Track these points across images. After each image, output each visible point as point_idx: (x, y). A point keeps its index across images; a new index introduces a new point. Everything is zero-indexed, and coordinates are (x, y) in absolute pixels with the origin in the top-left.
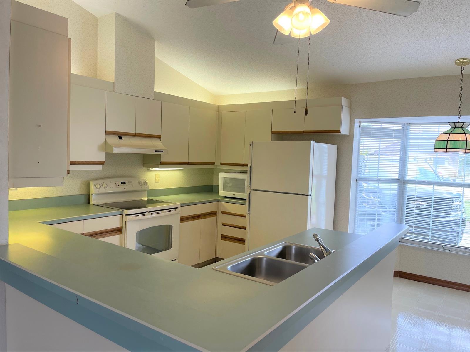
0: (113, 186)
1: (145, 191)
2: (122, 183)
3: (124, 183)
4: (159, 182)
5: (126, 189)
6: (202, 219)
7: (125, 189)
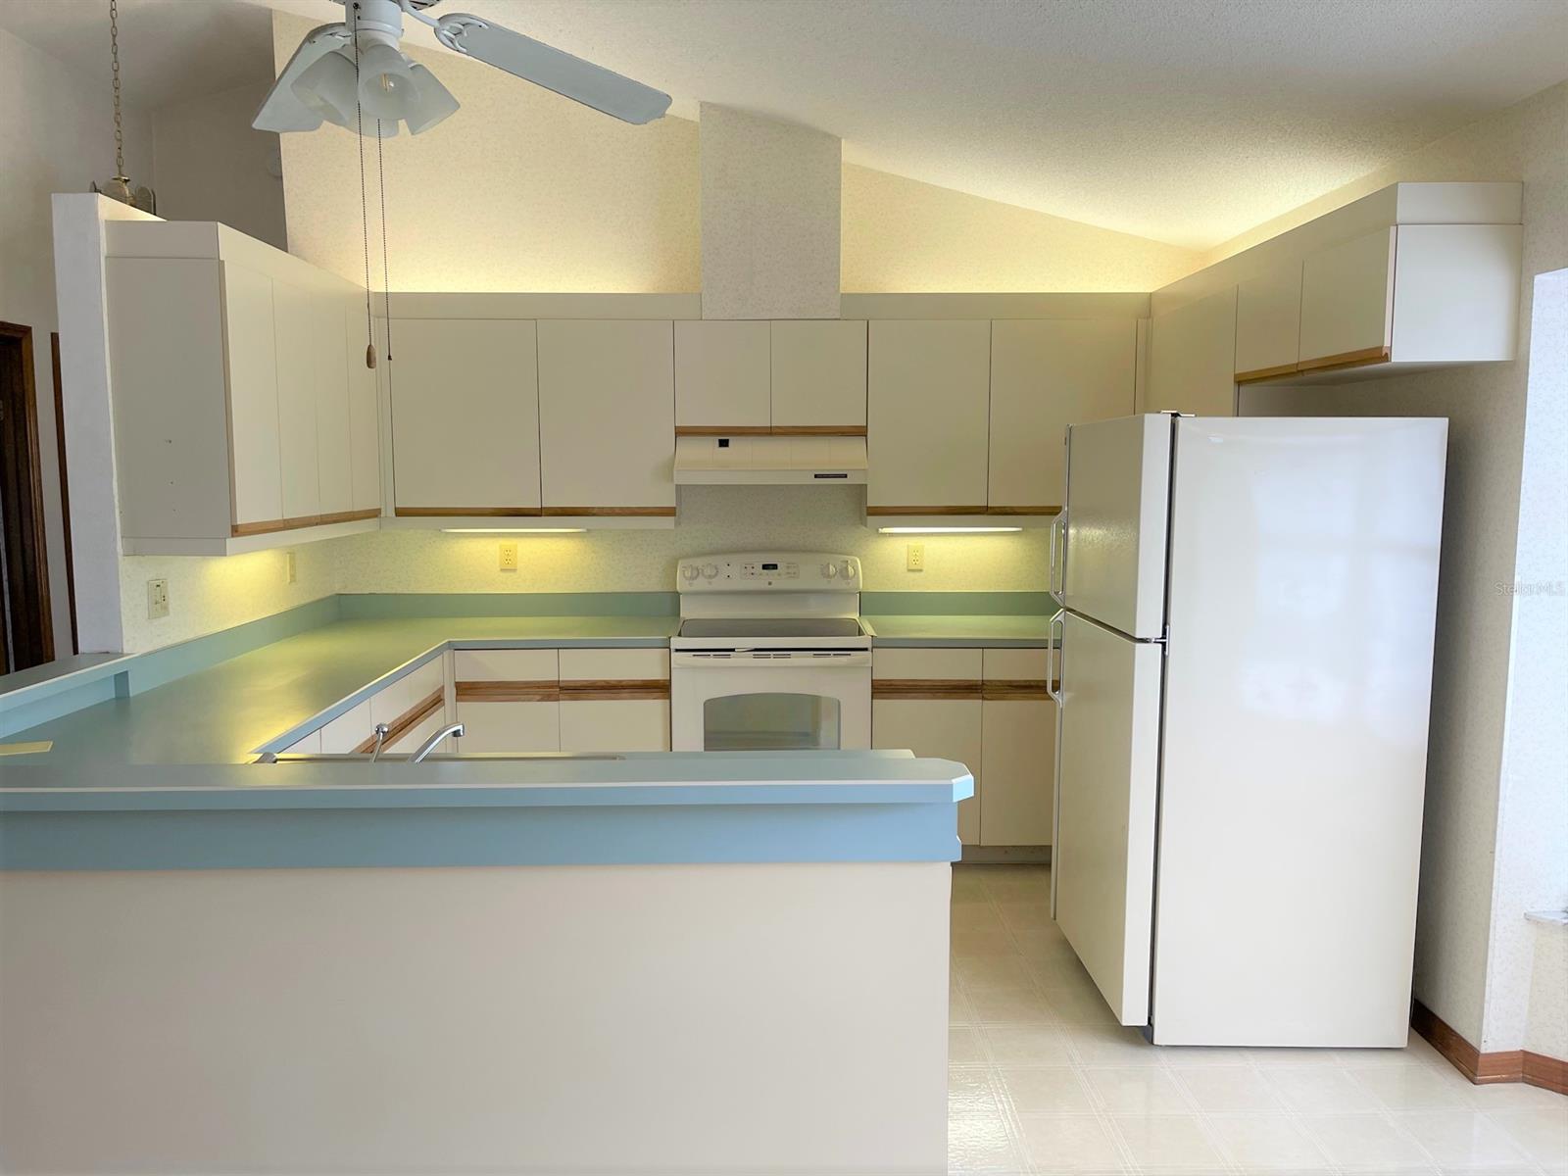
0: (736, 575)
1: (849, 593)
2: (765, 567)
3: (775, 567)
4: (921, 571)
5: (773, 582)
6: (983, 698)
7: (770, 584)
